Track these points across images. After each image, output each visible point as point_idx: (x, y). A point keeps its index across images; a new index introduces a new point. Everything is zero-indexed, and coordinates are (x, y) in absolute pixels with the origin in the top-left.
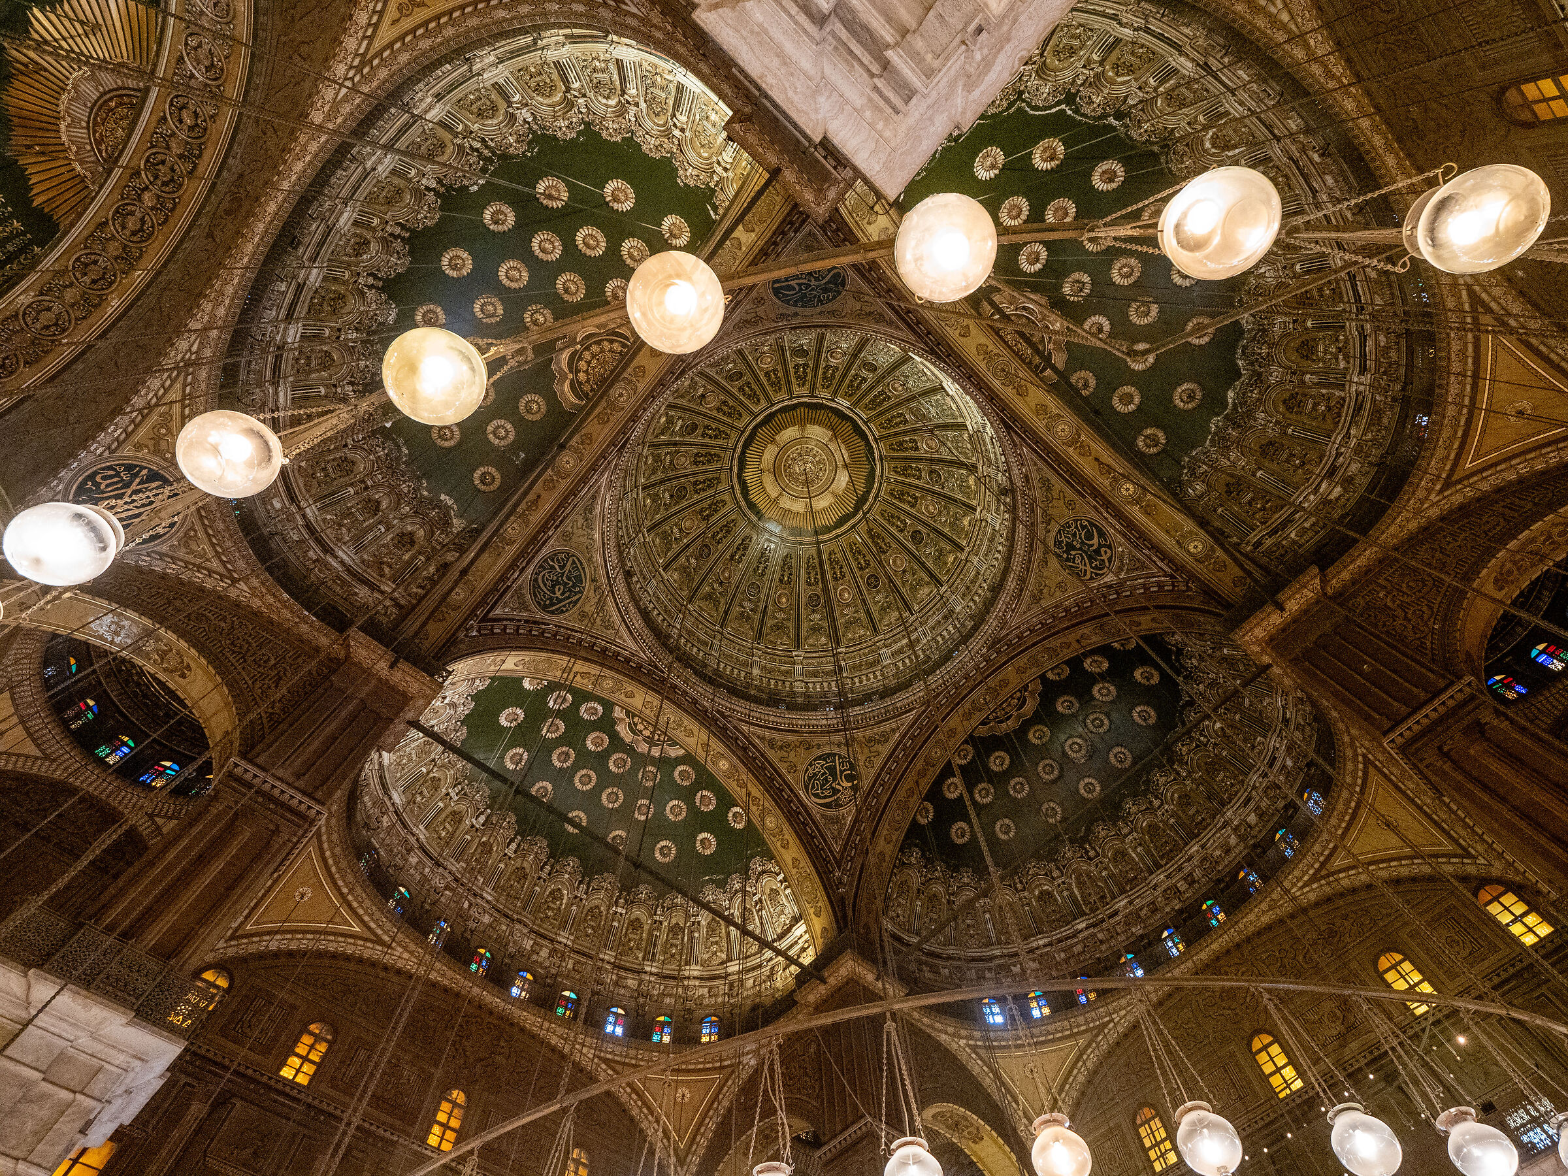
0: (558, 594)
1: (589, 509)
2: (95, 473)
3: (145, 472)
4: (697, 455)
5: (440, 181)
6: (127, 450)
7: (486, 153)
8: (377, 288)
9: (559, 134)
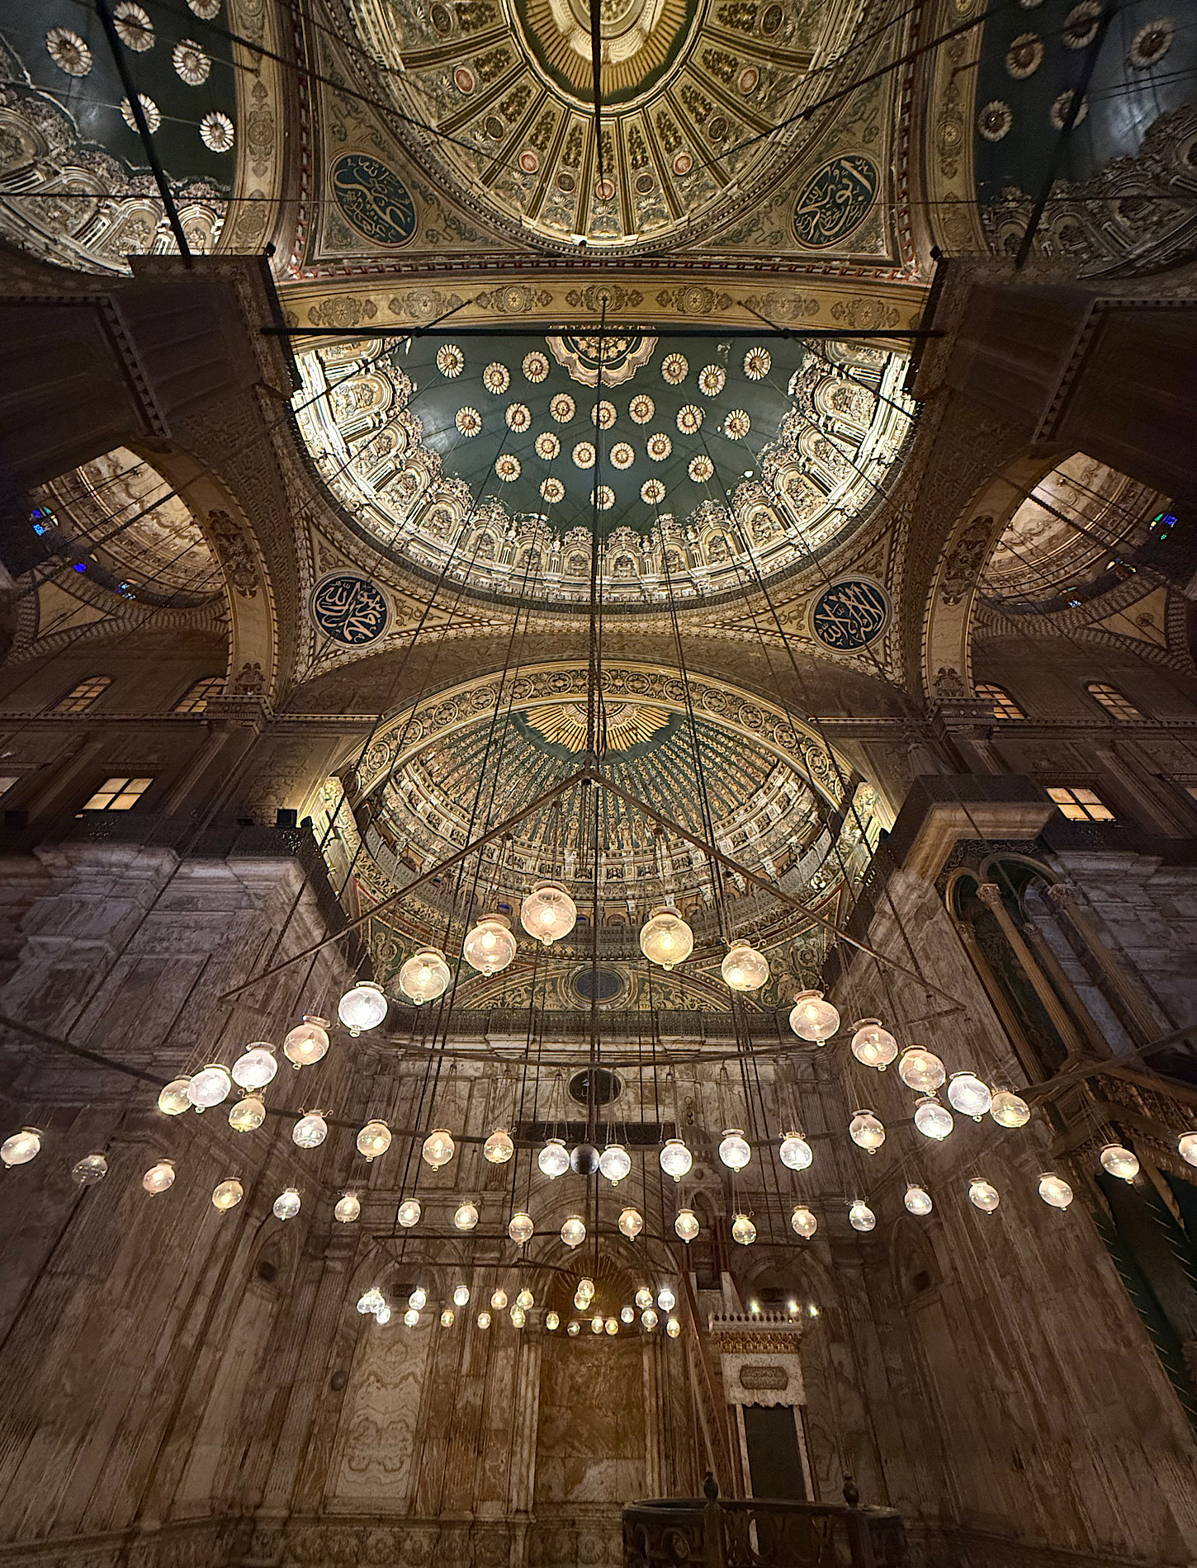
0: (848, 193)
1: (737, 237)
2: (829, 643)
3: (818, 617)
4: (669, 151)
5: (553, 540)
6: (806, 632)
7: (515, 524)
8: (650, 537)
9: (466, 489)
